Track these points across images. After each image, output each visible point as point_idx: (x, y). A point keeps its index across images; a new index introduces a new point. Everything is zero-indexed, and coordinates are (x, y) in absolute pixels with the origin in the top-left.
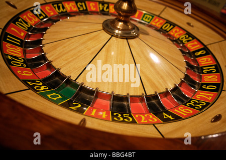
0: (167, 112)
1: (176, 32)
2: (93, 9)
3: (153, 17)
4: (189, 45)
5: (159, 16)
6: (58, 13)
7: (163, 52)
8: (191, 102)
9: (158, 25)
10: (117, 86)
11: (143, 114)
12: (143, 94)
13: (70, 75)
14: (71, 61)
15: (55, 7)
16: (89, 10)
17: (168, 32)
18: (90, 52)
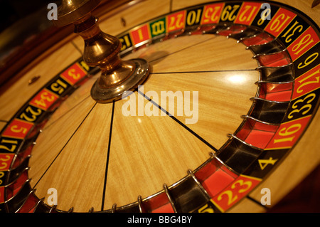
0: (265, 155)
1: (210, 14)
2: (77, 77)
3: (164, 20)
4: (241, 18)
5: (171, 13)
6: (33, 124)
7: (204, 63)
8: (294, 107)
9: (180, 25)
10: (166, 172)
11: (228, 188)
12: (211, 154)
13: (90, 208)
14: (80, 185)
15: (24, 119)
16: (71, 84)
17: (199, 23)
18: (98, 150)
